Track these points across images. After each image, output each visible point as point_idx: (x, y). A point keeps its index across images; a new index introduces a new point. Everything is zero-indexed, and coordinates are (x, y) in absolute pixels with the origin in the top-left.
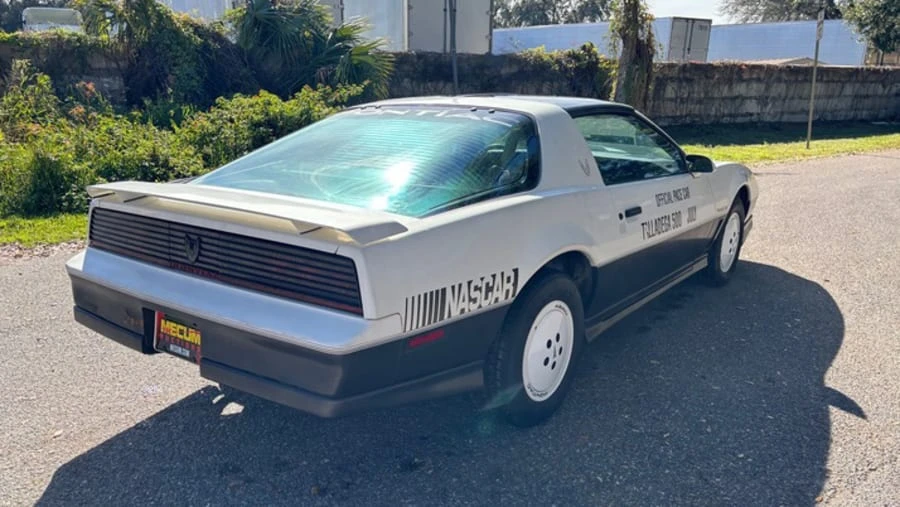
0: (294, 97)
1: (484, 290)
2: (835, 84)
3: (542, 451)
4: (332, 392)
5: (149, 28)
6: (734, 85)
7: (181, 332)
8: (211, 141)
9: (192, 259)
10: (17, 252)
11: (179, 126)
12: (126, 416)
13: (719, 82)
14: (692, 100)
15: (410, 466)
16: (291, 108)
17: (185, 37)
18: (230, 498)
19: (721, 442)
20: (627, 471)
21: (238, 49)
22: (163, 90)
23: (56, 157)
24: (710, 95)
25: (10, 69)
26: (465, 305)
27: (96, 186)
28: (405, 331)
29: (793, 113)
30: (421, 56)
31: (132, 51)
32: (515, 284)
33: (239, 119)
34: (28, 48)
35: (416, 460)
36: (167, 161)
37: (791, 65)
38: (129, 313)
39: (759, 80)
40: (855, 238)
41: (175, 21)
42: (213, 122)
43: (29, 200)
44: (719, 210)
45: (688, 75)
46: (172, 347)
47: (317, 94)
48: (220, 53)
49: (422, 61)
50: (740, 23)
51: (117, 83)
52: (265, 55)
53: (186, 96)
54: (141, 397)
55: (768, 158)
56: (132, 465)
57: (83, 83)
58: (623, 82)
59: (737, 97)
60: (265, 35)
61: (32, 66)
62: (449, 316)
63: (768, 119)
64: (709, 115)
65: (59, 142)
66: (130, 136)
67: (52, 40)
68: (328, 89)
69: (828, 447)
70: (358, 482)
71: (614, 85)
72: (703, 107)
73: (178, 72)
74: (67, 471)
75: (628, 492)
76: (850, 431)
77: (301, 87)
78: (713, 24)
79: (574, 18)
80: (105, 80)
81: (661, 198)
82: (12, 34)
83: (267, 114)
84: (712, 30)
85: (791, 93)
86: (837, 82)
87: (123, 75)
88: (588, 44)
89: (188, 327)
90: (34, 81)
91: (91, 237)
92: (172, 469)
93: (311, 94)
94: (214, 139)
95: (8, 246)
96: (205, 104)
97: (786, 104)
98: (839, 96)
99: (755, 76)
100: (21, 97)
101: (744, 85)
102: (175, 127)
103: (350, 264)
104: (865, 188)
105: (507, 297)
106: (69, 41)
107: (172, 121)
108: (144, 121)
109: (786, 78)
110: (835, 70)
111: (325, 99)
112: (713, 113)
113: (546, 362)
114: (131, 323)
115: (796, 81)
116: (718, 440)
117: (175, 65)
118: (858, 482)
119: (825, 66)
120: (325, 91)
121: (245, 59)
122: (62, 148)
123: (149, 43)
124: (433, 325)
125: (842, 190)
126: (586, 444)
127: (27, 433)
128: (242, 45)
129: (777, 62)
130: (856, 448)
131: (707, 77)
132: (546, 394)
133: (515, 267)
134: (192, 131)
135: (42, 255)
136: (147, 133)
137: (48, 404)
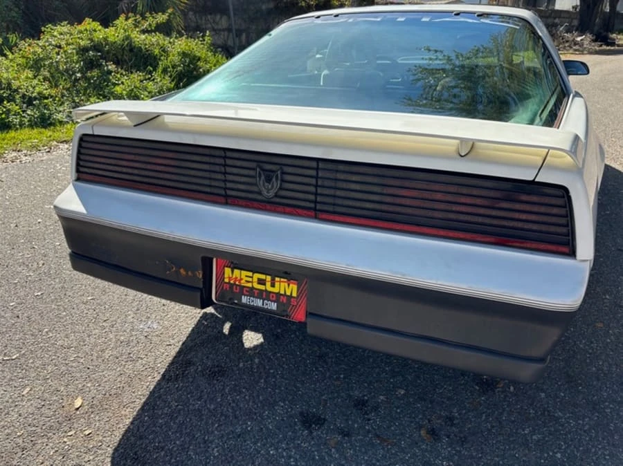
0: (113, 25)
7: (261, 282)
9: (270, 194)
11: (11, 52)
16: (112, 34)
33: (67, 44)
36: (9, 84)
42: (43, 48)
46: (246, 300)
47: (130, 22)
68: (138, 18)
83: (92, 40)
89: (274, 275)
93: (126, 22)
102: (8, 53)
111: (138, 27)
120: (135, 20)
134: (25, 57)
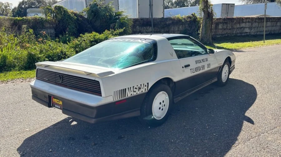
0: (103, 33)
1: (138, 89)
2: (274, 22)
3: (158, 133)
4: (94, 116)
5: (61, 15)
6: (241, 24)
7: (58, 102)
8: (78, 47)
9: (61, 82)
10: (22, 80)
11: (69, 43)
12: (46, 125)
13: (236, 23)
14: (228, 29)
15: (120, 138)
16: (102, 36)
17: (72, 17)
18: (70, 146)
19: (210, 131)
20: (181, 139)
21: (87, 19)
22: (65, 32)
23: (34, 53)
24: (233, 27)
25: (21, 28)
26: (132, 93)
27: (38, 63)
28: (114, 100)
29: (261, 32)
30: (142, 19)
31: (57, 22)
32: (148, 87)
33: (87, 40)
34: (27, 22)
35: (122, 136)
36: (65, 53)
37: (259, 17)
38: (45, 97)
39: (249, 22)
40: (270, 71)
41: (69, 12)
42: (79, 41)
43: (26, 66)
44: (219, 64)
45: (226, 21)
46: (56, 106)
47: (110, 32)
48: (82, 21)
49: (142, 21)
50: (246, 4)
51: (53, 31)
52: (95, 21)
53: (72, 34)
54: (51, 120)
55: (250, 46)
56: (45, 138)
57: (42, 31)
58: (204, 24)
59: (242, 28)
60: (95, 15)
61: (28, 27)
62: (127, 96)
63: (252, 34)
64: (233, 33)
65: (35, 49)
66: (55, 46)
67: (34, 19)
68: (113, 30)
69: (240, 132)
70: (105, 142)
71: (201, 25)
72: (231, 31)
73: (70, 27)
74: (28, 139)
75: (179, 144)
76: (249, 127)
77: (105, 30)
78: (235, 5)
79: (193, 4)
80: (49, 30)
81: (197, 62)
82: (22, 18)
83: (95, 39)
84: (235, 7)
85: (260, 26)
86: (275, 22)
87: (54, 29)
88: (193, 13)
89: (60, 100)
90: (28, 31)
91: (37, 77)
92: (56, 139)
93: (108, 32)
94: (79, 46)
95: (19, 79)
96: (77, 36)
97: (258, 29)
98: (276, 26)
99: (247, 21)
100: (25, 36)
101: (244, 24)
102: (68, 43)
103: (98, 83)
104: (278, 55)
105: (145, 90)
106: (39, 19)
107: (67, 41)
108: (59, 42)
109: (258, 21)
110: (274, 18)
111: (112, 34)
112: (234, 32)
113: (160, 108)
114: (45, 100)
115: (261, 22)
116: (209, 130)
117: (69, 25)
118: (246, 141)
119: (271, 17)
121: (89, 22)
122: (36, 50)
123: (61, 19)
124: (122, 98)
125: (271, 56)
126: (171, 132)
127: (19, 130)
128: (88, 18)
129: (255, 16)
130: (249, 132)
131: (232, 22)
132: (161, 118)
133: (147, 82)
134: (73, 44)
135: (29, 81)
136: (60, 45)
137: (25, 122)
